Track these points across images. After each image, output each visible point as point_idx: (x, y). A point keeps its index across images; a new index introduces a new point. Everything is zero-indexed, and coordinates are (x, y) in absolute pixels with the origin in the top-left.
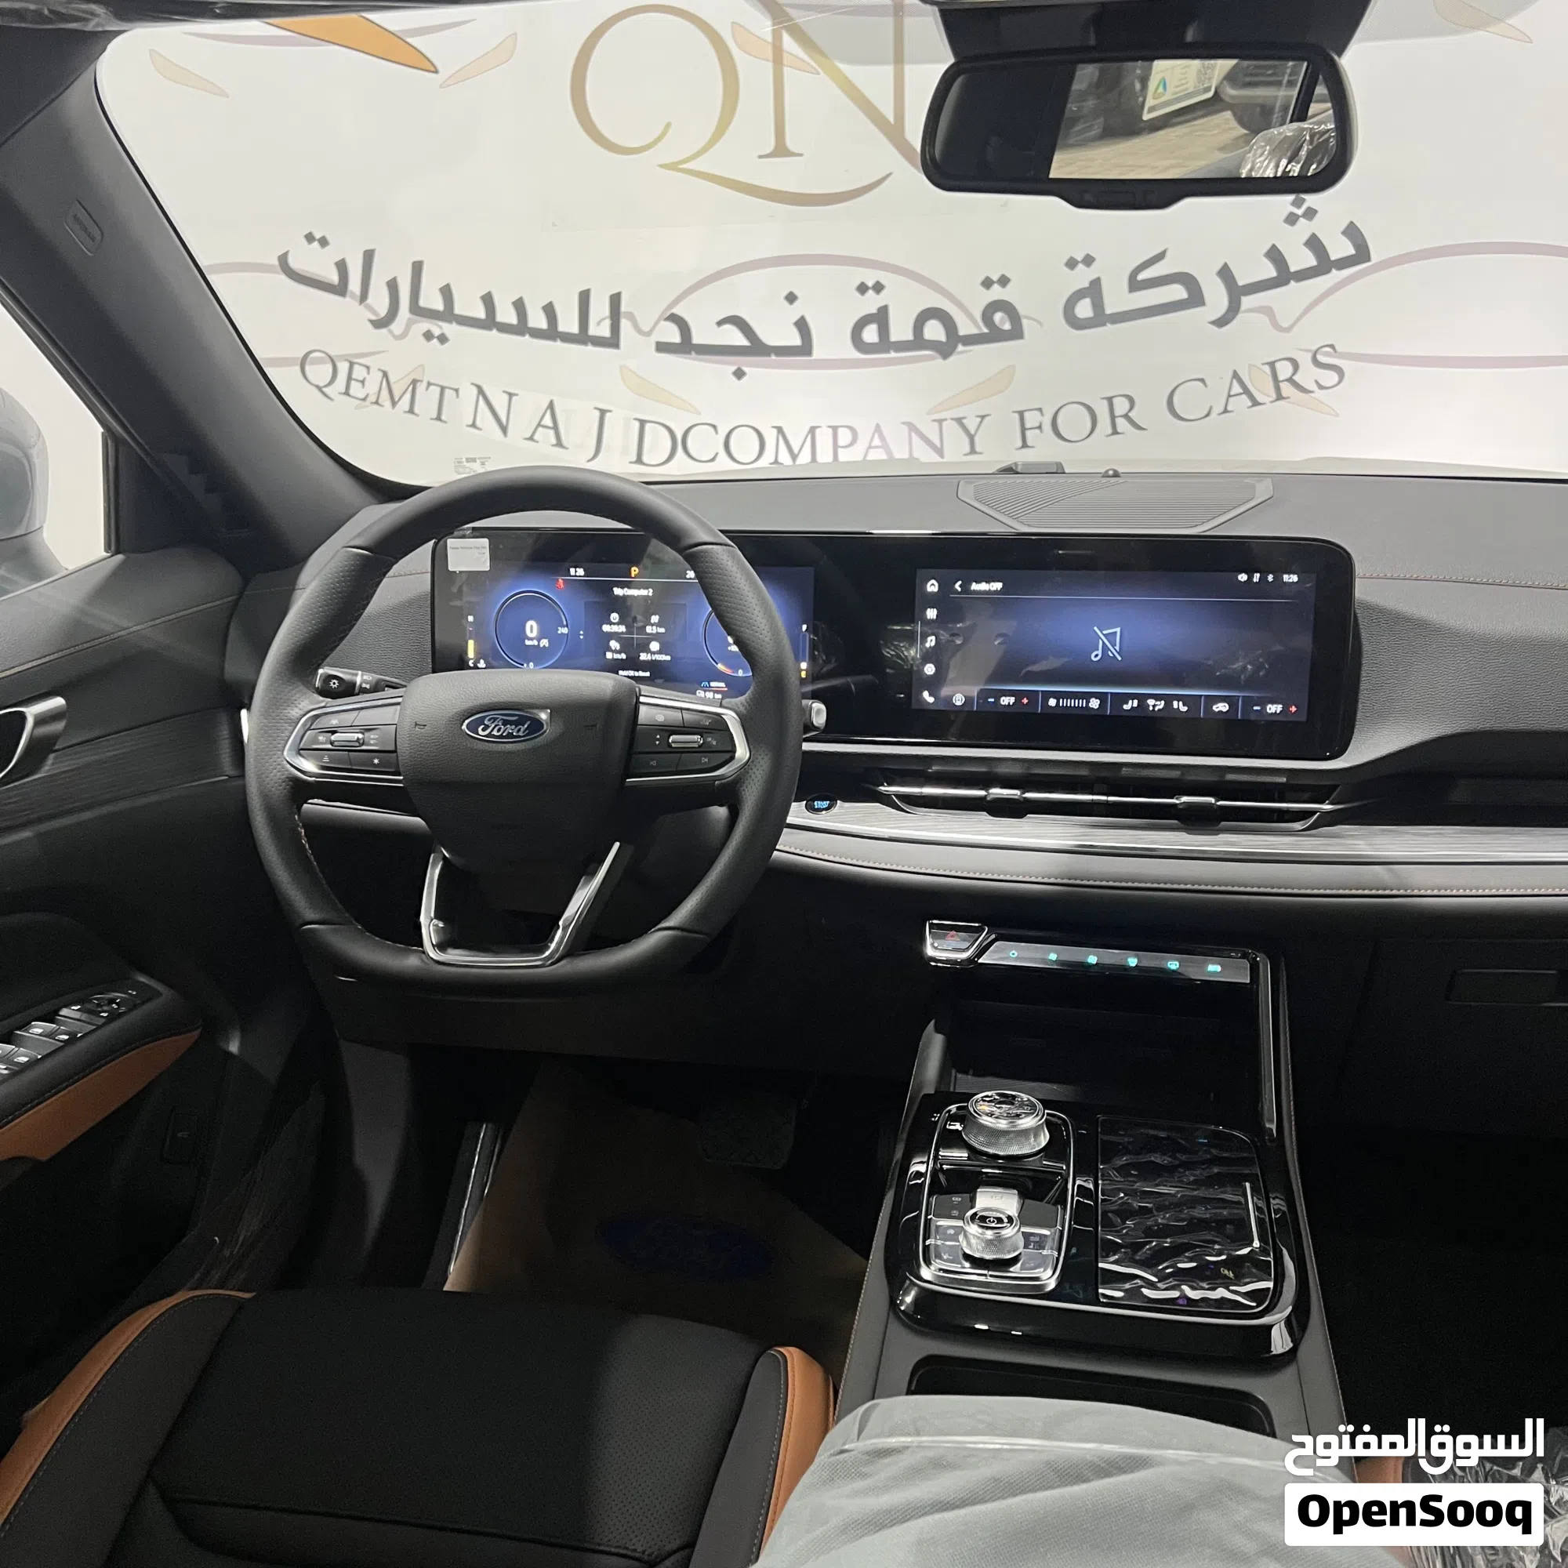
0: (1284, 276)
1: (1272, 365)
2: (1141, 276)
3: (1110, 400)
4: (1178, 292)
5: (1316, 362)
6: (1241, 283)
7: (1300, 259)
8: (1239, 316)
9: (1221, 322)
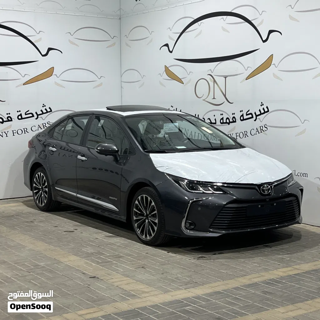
0: (43, 113)
1: (43, 124)
2: (27, 113)
3: (24, 129)
4: (31, 115)
5: (48, 124)
6: (38, 114)
7: (45, 111)
8: (39, 118)
9: (36, 119)
